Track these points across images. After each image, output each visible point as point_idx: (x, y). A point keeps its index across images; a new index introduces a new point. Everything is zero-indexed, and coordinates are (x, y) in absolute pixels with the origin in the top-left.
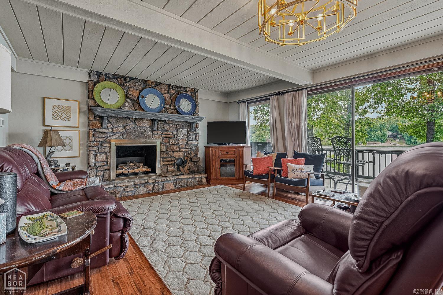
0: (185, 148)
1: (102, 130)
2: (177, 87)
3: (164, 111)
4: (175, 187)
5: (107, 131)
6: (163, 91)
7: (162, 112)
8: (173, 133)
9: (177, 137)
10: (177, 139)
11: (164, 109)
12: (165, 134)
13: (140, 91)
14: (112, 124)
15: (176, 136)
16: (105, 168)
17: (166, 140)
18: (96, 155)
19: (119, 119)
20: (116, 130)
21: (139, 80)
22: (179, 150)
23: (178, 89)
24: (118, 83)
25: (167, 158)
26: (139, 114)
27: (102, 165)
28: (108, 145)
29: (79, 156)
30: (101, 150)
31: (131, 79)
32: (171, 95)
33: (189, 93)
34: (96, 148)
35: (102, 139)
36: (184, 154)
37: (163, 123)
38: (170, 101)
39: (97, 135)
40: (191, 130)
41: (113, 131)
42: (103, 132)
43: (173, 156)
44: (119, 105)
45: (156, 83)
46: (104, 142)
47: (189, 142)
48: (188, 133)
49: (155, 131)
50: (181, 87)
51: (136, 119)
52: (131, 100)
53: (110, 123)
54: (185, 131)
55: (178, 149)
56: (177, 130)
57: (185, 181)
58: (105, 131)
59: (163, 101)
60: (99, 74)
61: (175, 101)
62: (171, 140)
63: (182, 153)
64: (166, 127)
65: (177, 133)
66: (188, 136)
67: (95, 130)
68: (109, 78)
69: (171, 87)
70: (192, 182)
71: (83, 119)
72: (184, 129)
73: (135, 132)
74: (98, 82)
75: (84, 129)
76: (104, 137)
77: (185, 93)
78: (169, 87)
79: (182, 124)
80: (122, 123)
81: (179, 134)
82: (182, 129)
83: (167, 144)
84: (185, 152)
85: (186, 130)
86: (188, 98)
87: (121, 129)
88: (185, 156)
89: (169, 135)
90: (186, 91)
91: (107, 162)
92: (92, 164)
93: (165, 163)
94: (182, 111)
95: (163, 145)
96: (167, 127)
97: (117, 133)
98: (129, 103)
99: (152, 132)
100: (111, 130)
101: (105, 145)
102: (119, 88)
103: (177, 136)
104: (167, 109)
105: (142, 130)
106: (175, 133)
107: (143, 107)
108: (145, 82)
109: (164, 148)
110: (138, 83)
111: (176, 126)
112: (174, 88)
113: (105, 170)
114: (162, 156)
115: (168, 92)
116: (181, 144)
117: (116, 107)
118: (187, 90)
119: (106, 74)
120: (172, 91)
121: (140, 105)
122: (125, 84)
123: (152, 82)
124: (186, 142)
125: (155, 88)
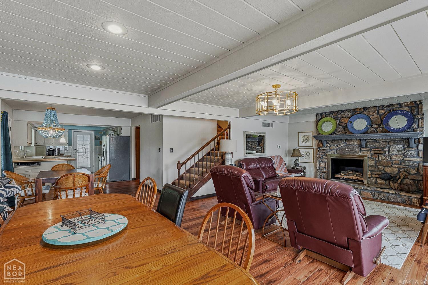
0: (401, 164)
1: (323, 148)
2: (389, 106)
4: (373, 197)
5: (326, 149)
6: (371, 113)
7: (371, 132)
8: (383, 150)
9: (389, 153)
10: (388, 155)
11: (372, 129)
12: (375, 151)
13: (350, 118)
14: (329, 144)
15: (387, 152)
16: (325, 171)
17: (375, 156)
18: (319, 163)
19: (333, 141)
20: (332, 148)
21: (348, 110)
22: (392, 166)
23: (391, 108)
24: (333, 116)
25: (376, 171)
26: (348, 136)
27: (323, 169)
28: (326, 157)
29: (313, 163)
30: (323, 160)
31: (342, 111)
32: (380, 116)
33: (406, 109)
34: (320, 159)
35: (323, 154)
36: (399, 171)
37: (372, 141)
38: (379, 120)
39: (320, 151)
40: (409, 146)
41: (330, 148)
42: (323, 149)
43: (384, 170)
44: (332, 131)
45: (364, 108)
46: (324, 155)
47: (406, 159)
48: (404, 149)
49: (363, 147)
50: (393, 105)
51: (345, 140)
52: (343, 126)
53: (328, 143)
54: (400, 147)
55: (390, 165)
56: (391, 146)
58: (324, 148)
59: (371, 123)
60: (321, 114)
61: (384, 120)
62: (380, 155)
63: (396, 170)
64: (375, 144)
65: (389, 149)
66: (405, 153)
67: (319, 148)
68: (328, 114)
69: (381, 108)
70: (396, 198)
71: (315, 142)
72: (398, 145)
73: (345, 149)
74: (321, 119)
75: (315, 147)
76: (325, 152)
77: (400, 109)
78: (379, 108)
79: (396, 140)
80: (336, 143)
81: (391, 150)
82: (396, 145)
83: (377, 159)
84: (399, 168)
85: (401, 146)
86: (403, 114)
87: (335, 147)
88: (399, 172)
89: (380, 151)
90: (401, 107)
91: (325, 168)
92: (318, 168)
93: (373, 176)
94: (393, 129)
95: (372, 159)
96: (377, 144)
97: (333, 149)
98: (340, 130)
99: (360, 149)
100: (328, 148)
101: (325, 157)
102: (333, 121)
103: (389, 152)
104: (376, 128)
105: (351, 147)
106: (387, 149)
107: (351, 130)
108: (354, 110)
109: (372, 163)
110: (348, 113)
111: (388, 142)
112: (385, 107)
113: (325, 173)
114: (371, 169)
115: (378, 113)
116: (395, 160)
117: (330, 133)
118: (403, 106)
119: (325, 113)
120: (382, 112)
121: (348, 130)
122: (338, 116)
123: (360, 109)
124: (402, 159)
125: (363, 113)
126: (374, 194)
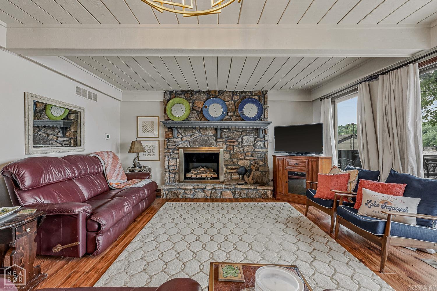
0: (252, 156)
1: (173, 140)
2: (242, 92)
3: (228, 118)
4: (234, 196)
5: (177, 140)
6: (227, 99)
7: (226, 120)
8: (237, 141)
9: (242, 145)
10: (242, 147)
11: (227, 117)
12: (229, 142)
13: (204, 102)
14: (181, 134)
15: (241, 144)
16: (176, 171)
17: (230, 147)
18: (169, 160)
19: (186, 129)
20: (184, 139)
21: (203, 92)
22: (245, 158)
23: (243, 95)
24: (186, 97)
25: (231, 165)
26: (203, 124)
27: (173, 168)
28: (177, 152)
29: (159, 161)
30: (173, 156)
31: (197, 92)
32: (235, 102)
33: (256, 97)
34: (169, 154)
35: (173, 147)
36: (250, 163)
37: (227, 130)
38: (234, 108)
39: (169, 143)
40: (258, 137)
41: (182, 139)
42: (174, 141)
43: (238, 163)
44: (185, 117)
45: (219, 92)
46: (175, 149)
47: (256, 150)
48: (255, 140)
49: (219, 138)
50: (246, 92)
51: (200, 128)
52: (197, 111)
53: (179, 132)
54: (251, 138)
55: (243, 157)
56: (243, 137)
57: (246, 191)
58: (175, 140)
59: (227, 110)
60: (171, 92)
61: (239, 107)
62: (235, 147)
63: (248, 162)
64: (230, 134)
65: (242, 140)
66: (255, 143)
67: (168, 140)
68: (179, 94)
69: (235, 94)
70: (253, 194)
71: (162, 131)
72: (249, 135)
73: (200, 140)
74: (171, 99)
75: (161, 139)
76: (175, 145)
77: (251, 97)
78: (233, 93)
79: (248, 130)
80: (189, 133)
81: (244, 141)
82: (248, 135)
83: (232, 152)
84: (250, 160)
85: (252, 136)
86: (254, 102)
87: (188, 138)
88: (251, 164)
89: (234, 142)
90: (252, 95)
91: (177, 166)
92: (167, 167)
93: (229, 171)
94: (246, 117)
95: (227, 152)
96: (231, 134)
97: (185, 141)
98: (195, 114)
99: (216, 140)
100: (179, 139)
101: (175, 151)
102: (186, 103)
103: (242, 143)
104: (231, 116)
105: (207, 138)
106: (240, 140)
107: (206, 116)
108: (209, 92)
109: (228, 156)
110: (203, 95)
111: (241, 133)
112: (238, 93)
113: (176, 173)
114: (226, 163)
115: (232, 99)
116: (247, 152)
117: (183, 119)
118: (254, 94)
119: (176, 91)
120: (236, 98)
121: (203, 116)
122: (191, 98)
123: (215, 92)
124: (252, 150)
125: (218, 97)
126: (235, 192)
